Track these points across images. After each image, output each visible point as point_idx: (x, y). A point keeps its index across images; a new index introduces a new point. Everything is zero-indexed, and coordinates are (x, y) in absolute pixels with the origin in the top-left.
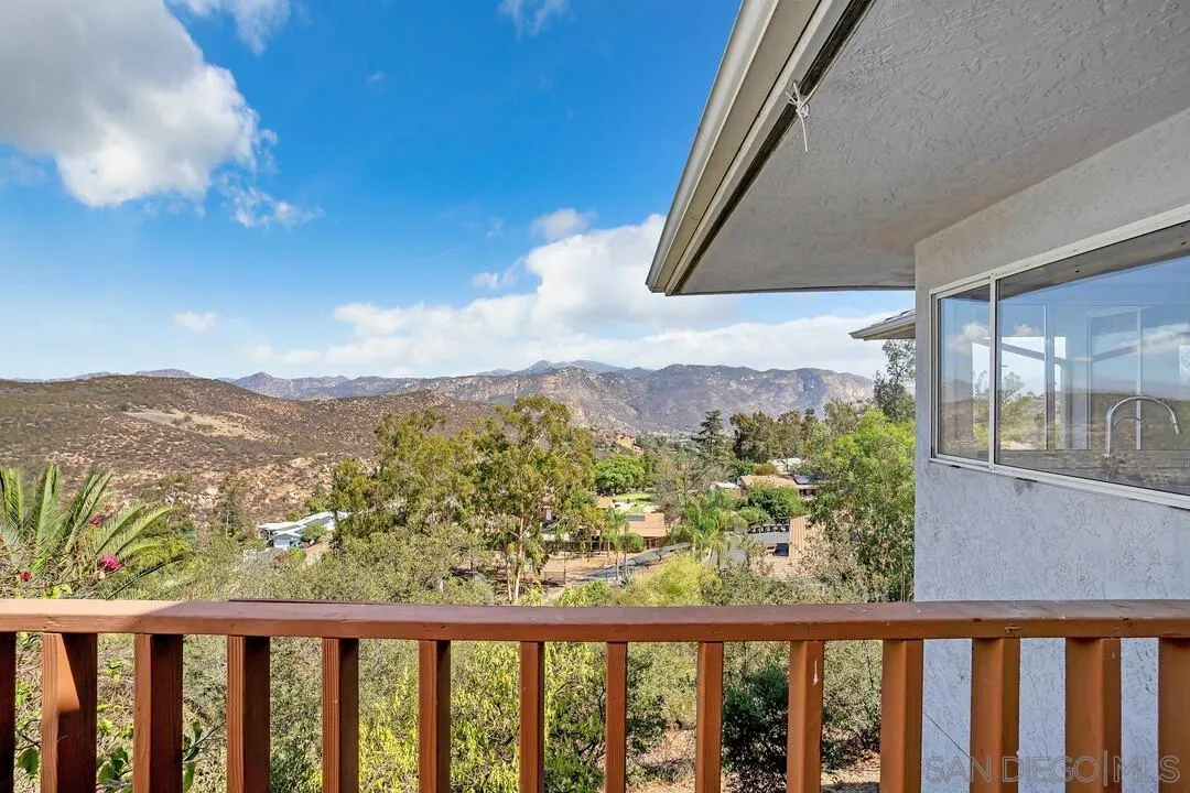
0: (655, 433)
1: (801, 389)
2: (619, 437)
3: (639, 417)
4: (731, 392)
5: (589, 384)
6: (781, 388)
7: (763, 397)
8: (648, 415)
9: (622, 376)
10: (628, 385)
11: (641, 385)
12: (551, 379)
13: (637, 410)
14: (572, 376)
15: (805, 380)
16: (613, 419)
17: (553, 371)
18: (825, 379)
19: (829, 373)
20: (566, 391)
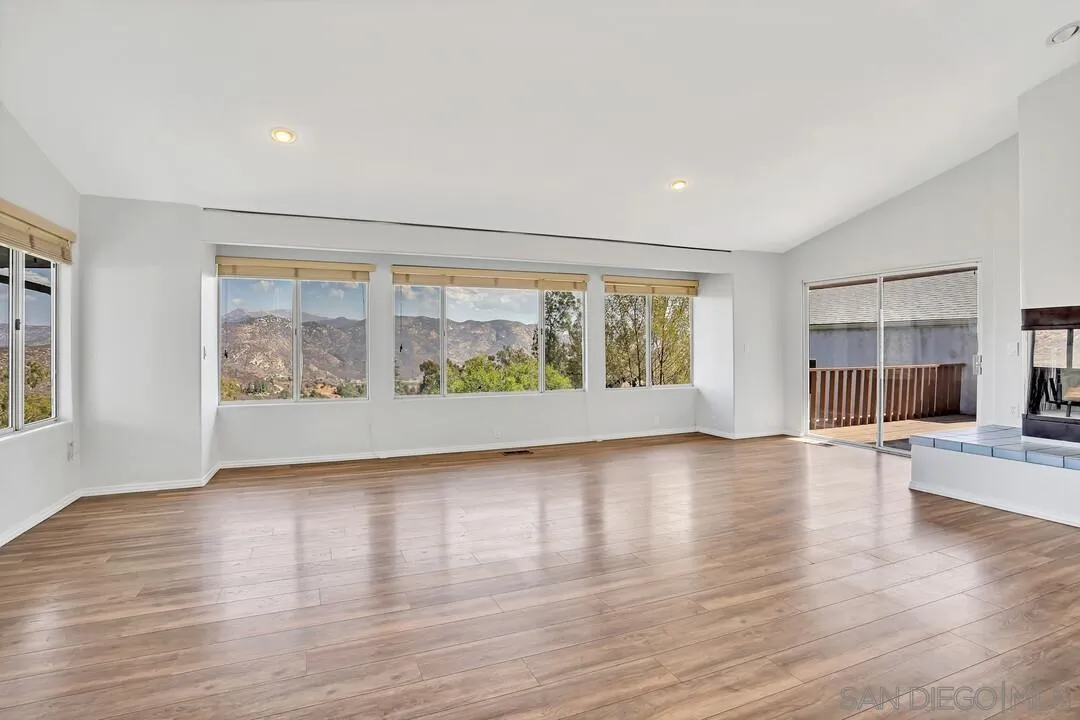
0: (358, 381)
1: (494, 339)
2: (320, 386)
3: (343, 366)
4: (432, 341)
5: (288, 333)
6: (476, 337)
7: (461, 345)
8: (351, 363)
9: (325, 326)
10: (331, 334)
11: (344, 336)
12: (248, 328)
13: (339, 358)
14: (271, 325)
15: (498, 330)
16: (315, 369)
17: (250, 321)
18: (515, 330)
19: (518, 324)
20: (264, 341)
